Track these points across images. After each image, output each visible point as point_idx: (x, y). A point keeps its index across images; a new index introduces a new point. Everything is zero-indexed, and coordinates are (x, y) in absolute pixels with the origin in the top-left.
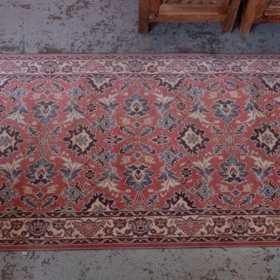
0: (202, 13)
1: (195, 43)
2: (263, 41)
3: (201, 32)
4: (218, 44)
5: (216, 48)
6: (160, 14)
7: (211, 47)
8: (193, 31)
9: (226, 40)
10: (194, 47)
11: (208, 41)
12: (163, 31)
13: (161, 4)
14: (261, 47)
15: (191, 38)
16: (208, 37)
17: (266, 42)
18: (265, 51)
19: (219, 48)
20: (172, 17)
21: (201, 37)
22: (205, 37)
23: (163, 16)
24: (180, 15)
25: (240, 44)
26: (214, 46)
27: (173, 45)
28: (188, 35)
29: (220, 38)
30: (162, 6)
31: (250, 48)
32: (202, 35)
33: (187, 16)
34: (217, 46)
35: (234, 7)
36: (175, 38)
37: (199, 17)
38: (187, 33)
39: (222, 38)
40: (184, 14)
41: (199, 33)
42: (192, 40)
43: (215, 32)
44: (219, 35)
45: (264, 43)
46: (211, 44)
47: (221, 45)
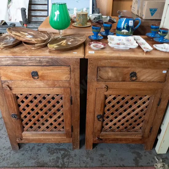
0: (54, 137)
1: (52, 158)
2: (102, 156)
3: (57, 149)
4: (68, 159)
5: (66, 162)
6: (23, 138)
7: (63, 161)
8: (52, 148)
9: (75, 155)
10: (50, 162)
11: (62, 155)
12: (31, 148)
13: (23, 132)
14: (101, 161)
15: (49, 154)
16: (62, 152)
17: (104, 156)
18: (103, 164)
19: (68, 162)
20: (33, 140)
21: (57, 153)
22: (60, 152)
23: (27, 139)
24: (39, 139)
25: (85, 159)
26: (65, 160)
27: (34, 159)
28: (48, 151)
29: (71, 153)
30: (24, 133)
31: (92, 162)
32: (58, 151)
33: (44, 139)
34: (68, 161)
35: (76, 133)
36: (37, 153)
37: (53, 139)
38: (48, 150)
39: (73, 153)
40: (41, 138)
41: (56, 149)
42: (50, 155)
43: (68, 148)
44: (71, 151)
45: (103, 157)
46: (63, 158)
47: (71, 160)
